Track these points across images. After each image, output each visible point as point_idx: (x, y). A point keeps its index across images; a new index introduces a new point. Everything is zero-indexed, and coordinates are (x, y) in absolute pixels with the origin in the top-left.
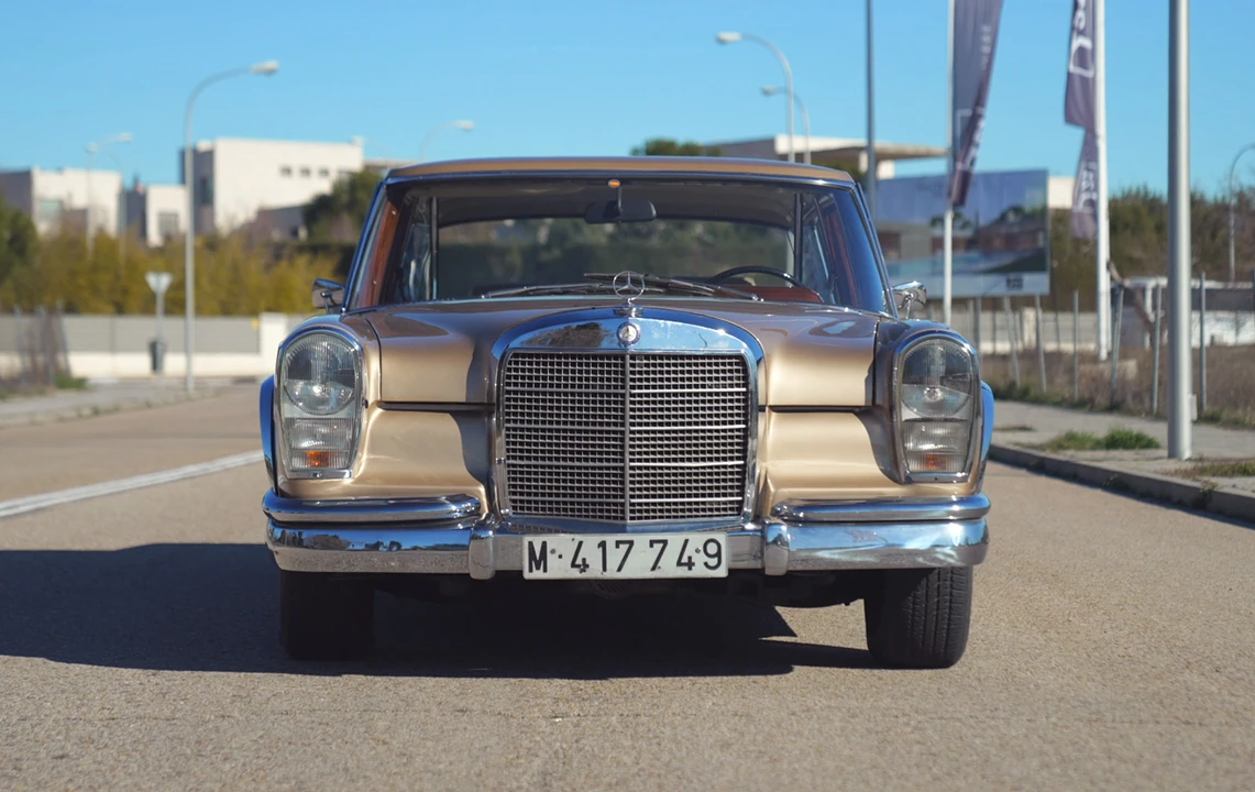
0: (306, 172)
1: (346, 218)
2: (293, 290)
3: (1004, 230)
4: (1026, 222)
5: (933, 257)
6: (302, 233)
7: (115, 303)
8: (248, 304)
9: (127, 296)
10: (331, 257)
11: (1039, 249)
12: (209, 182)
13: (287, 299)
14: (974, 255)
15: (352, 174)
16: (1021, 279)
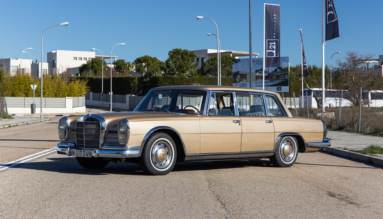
0: (80, 59)
1: (90, 70)
2: (75, 89)
3: (276, 74)
4: (282, 71)
5: (256, 81)
6: (79, 75)
7: (25, 93)
8: (62, 93)
9: (29, 91)
10: (86, 81)
11: (286, 79)
12: (55, 61)
13: (73, 92)
14: (268, 81)
15: (92, 59)
16: (281, 88)
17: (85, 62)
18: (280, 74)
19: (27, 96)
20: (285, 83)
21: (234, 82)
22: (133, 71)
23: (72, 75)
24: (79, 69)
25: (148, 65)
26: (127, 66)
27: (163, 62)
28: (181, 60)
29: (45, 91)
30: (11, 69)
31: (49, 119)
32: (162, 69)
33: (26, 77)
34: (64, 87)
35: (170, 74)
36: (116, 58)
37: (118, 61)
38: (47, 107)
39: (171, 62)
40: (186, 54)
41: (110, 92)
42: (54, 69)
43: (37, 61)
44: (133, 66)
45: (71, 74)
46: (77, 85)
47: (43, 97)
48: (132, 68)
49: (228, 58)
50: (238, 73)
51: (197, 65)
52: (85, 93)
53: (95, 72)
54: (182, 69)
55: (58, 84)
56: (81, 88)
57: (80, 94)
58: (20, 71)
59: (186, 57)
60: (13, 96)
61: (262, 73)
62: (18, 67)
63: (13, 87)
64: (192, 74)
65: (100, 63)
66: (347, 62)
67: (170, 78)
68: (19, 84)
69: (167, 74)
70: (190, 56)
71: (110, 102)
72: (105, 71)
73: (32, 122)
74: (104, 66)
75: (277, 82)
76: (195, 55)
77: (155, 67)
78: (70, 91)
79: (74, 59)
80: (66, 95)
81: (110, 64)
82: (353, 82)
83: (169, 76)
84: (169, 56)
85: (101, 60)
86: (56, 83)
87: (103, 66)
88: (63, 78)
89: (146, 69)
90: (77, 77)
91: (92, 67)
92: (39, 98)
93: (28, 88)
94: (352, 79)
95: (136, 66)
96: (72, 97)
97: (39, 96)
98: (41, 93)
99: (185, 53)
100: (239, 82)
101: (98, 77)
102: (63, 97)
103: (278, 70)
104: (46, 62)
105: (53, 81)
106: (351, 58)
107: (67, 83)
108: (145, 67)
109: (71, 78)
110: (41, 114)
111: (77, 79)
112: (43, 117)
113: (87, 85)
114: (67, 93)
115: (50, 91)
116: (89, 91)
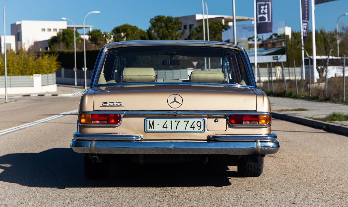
0: (49, 30)
1: (62, 44)
2: (43, 66)
3: (271, 41)
4: (278, 38)
8: (29, 71)
11: (283, 47)
12: (20, 34)
13: (42, 69)
14: (262, 49)
15: (63, 30)
16: (277, 57)
17: (55, 34)
18: (275, 41)
20: (282, 52)
23: (40, 50)
24: (48, 42)
25: (127, 35)
26: (104, 36)
27: (144, 31)
28: (165, 28)
29: (9, 68)
31: (14, 100)
34: (31, 64)
36: (91, 28)
37: (93, 31)
38: (13, 87)
39: (153, 31)
40: (171, 21)
41: (84, 67)
42: (19, 42)
45: (39, 48)
46: (46, 61)
47: (8, 75)
48: (110, 39)
49: (219, 25)
51: (183, 33)
52: (55, 69)
53: (67, 45)
55: (24, 61)
56: (50, 64)
57: (49, 71)
59: (170, 24)
61: (254, 41)
65: (72, 34)
70: (175, 23)
71: (84, 78)
72: (78, 44)
74: (77, 37)
75: (273, 50)
76: (180, 22)
77: (135, 37)
78: (39, 68)
79: (42, 31)
80: (33, 73)
81: (83, 34)
84: (150, 24)
85: (73, 31)
86: (22, 59)
87: (75, 38)
88: (30, 53)
89: (124, 39)
90: (45, 51)
91: (64, 39)
92: (3, 77)
95: (113, 36)
96: (40, 75)
97: (3, 74)
98: (4, 71)
99: (169, 20)
101: (70, 51)
102: (30, 75)
103: (274, 37)
104: (9, 35)
105: (19, 56)
107: (34, 59)
108: (124, 37)
109: (39, 52)
110: (6, 94)
111: (46, 53)
112: (8, 98)
113: (58, 60)
114: (34, 71)
115: (15, 69)
116: (60, 68)
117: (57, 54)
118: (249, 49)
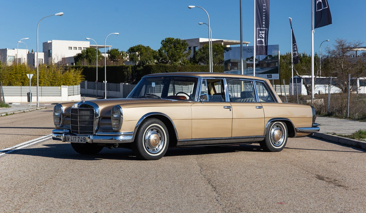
0: (75, 48)
1: (85, 59)
2: (70, 78)
3: (267, 62)
4: (273, 59)
5: (247, 69)
6: (74, 64)
7: (22, 82)
8: (58, 82)
9: (25, 80)
10: (81, 70)
11: (277, 67)
12: (51, 51)
13: (68, 81)
14: (258, 68)
15: (87, 48)
16: (271, 75)
17: (80, 52)
18: (270, 61)
19: (23, 85)
20: (275, 71)
21: (225, 70)
22: (127, 60)
23: (67, 65)
24: (74, 59)
25: (141, 54)
26: (121, 55)
27: (156, 50)
28: (174, 49)
29: (41, 80)
30: (8, 59)
31: (45, 107)
32: (155, 57)
33: (22, 67)
34: (60, 77)
35: (163, 63)
36: (110, 47)
37: (112, 51)
38: (43, 96)
39: (164, 51)
40: (179, 43)
41: (105, 81)
42: (50, 58)
43: (33, 51)
44: (127, 55)
45: (66, 63)
46: (71, 74)
47: (39, 86)
48: (126, 57)
49: (220, 46)
50: (229, 61)
51: (189, 53)
52: (80, 81)
53: (90, 61)
54: (174, 57)
55: (53, 74)
56: (76, 77)
57: (75, 83)
58: (16, 61)
59: (178, 46)
60: (10, 86)
61: (252, 61)
62: (14, 56)
63: (10, 77)
64: (184, 63)
65: (94, 52)
66: (336, 50)
67: (163, 66)
68: (16, 74)
69: (159, 62)
70: (183, 45)
71: (105, 90)
72: (99, 61)
73: (28, 110)
74: (98, 55)
75: (267, 69)
76: (187, 44)
77: (148, 56)
78: (66, 80)
79: (69, 49)
80: (61, 84)
81: (104, 53)
82: (342, 69)
83: (162, 64)
84: (161, 45)
85: (96, 50)
86: (52, 72)
87: (97, 56)
88: (59, 68)
89: (139, 57)
90: (72, 66)
91: (87, 57)
92: (35, 87)
93: (24, 77)
94: (341, 66)
95: (129, 55)
96: (67, 86)
97: (35, 85)
98: (37, 82)
99: (178, 41)
100: (231, 70)
101: (93, 66)
102: (59, 86)
103: (269, 58)
104: (42, 52)
105: (49, 70)
106: (340, 46)
107: (62, 72)
108: (138, 56)
109: (66, 67)
110: (37, 102)
111: (72, 68)
112: (39, 106)
113: (83, 73)
114: (62, 82)
115: (45, 80)
116: (84, 80)
117: (81, 69)
118: (247, 68)
